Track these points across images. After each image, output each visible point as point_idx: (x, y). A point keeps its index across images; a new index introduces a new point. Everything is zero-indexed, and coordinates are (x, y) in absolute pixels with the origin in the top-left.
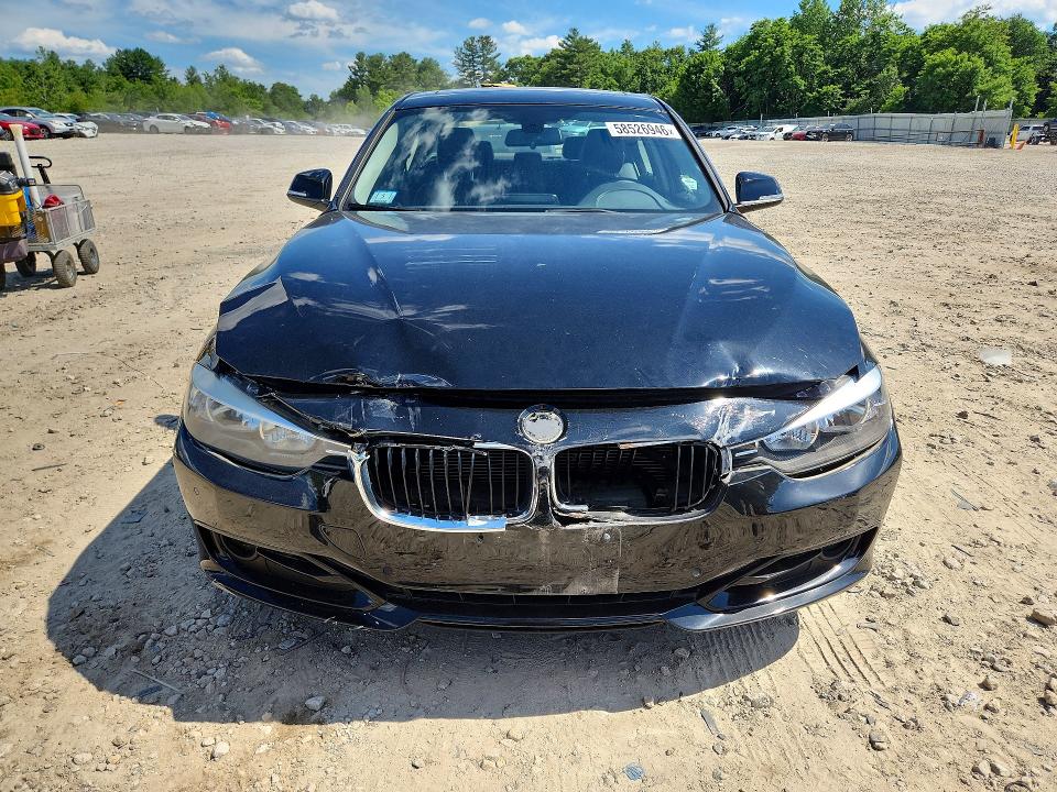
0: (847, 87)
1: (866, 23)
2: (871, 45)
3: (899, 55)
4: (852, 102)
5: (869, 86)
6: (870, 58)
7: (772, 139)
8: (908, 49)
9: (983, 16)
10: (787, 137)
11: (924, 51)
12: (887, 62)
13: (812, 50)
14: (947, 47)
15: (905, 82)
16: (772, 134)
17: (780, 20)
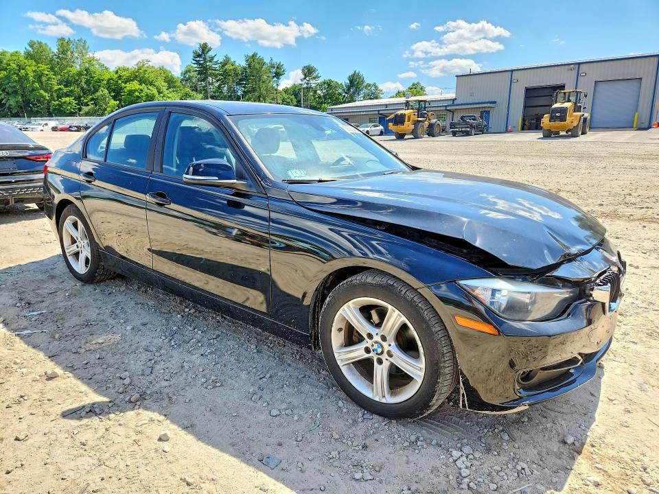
0: (78, 98)
1: (79, 61)
2: (86, 75)
3: (105, 82)
4: (85, 109)
5: (91, 100)
6: (88, 82)
7: (42, 130)
8: (110, 79)
9: (146, 65)
10: (54, 129)
11: (120, 82)
12: (99, 86)
13: (47, 75)
14: (133, 81)
15: (115, 98)
16: (40, 127)
17: (16, 53)
